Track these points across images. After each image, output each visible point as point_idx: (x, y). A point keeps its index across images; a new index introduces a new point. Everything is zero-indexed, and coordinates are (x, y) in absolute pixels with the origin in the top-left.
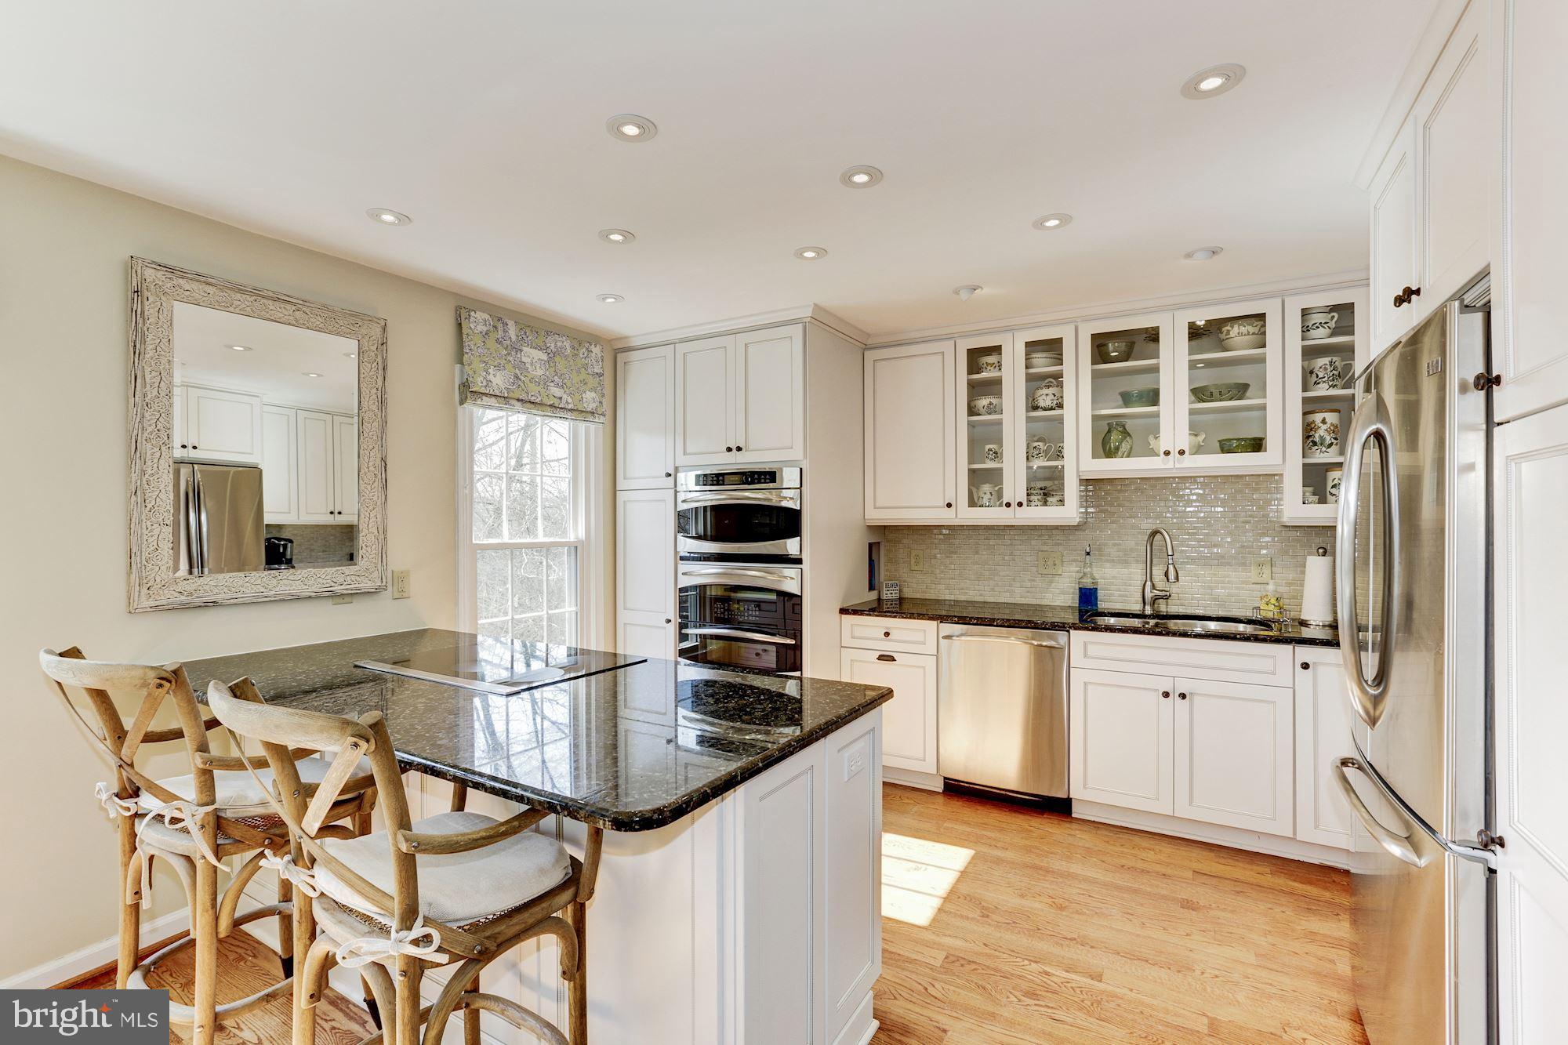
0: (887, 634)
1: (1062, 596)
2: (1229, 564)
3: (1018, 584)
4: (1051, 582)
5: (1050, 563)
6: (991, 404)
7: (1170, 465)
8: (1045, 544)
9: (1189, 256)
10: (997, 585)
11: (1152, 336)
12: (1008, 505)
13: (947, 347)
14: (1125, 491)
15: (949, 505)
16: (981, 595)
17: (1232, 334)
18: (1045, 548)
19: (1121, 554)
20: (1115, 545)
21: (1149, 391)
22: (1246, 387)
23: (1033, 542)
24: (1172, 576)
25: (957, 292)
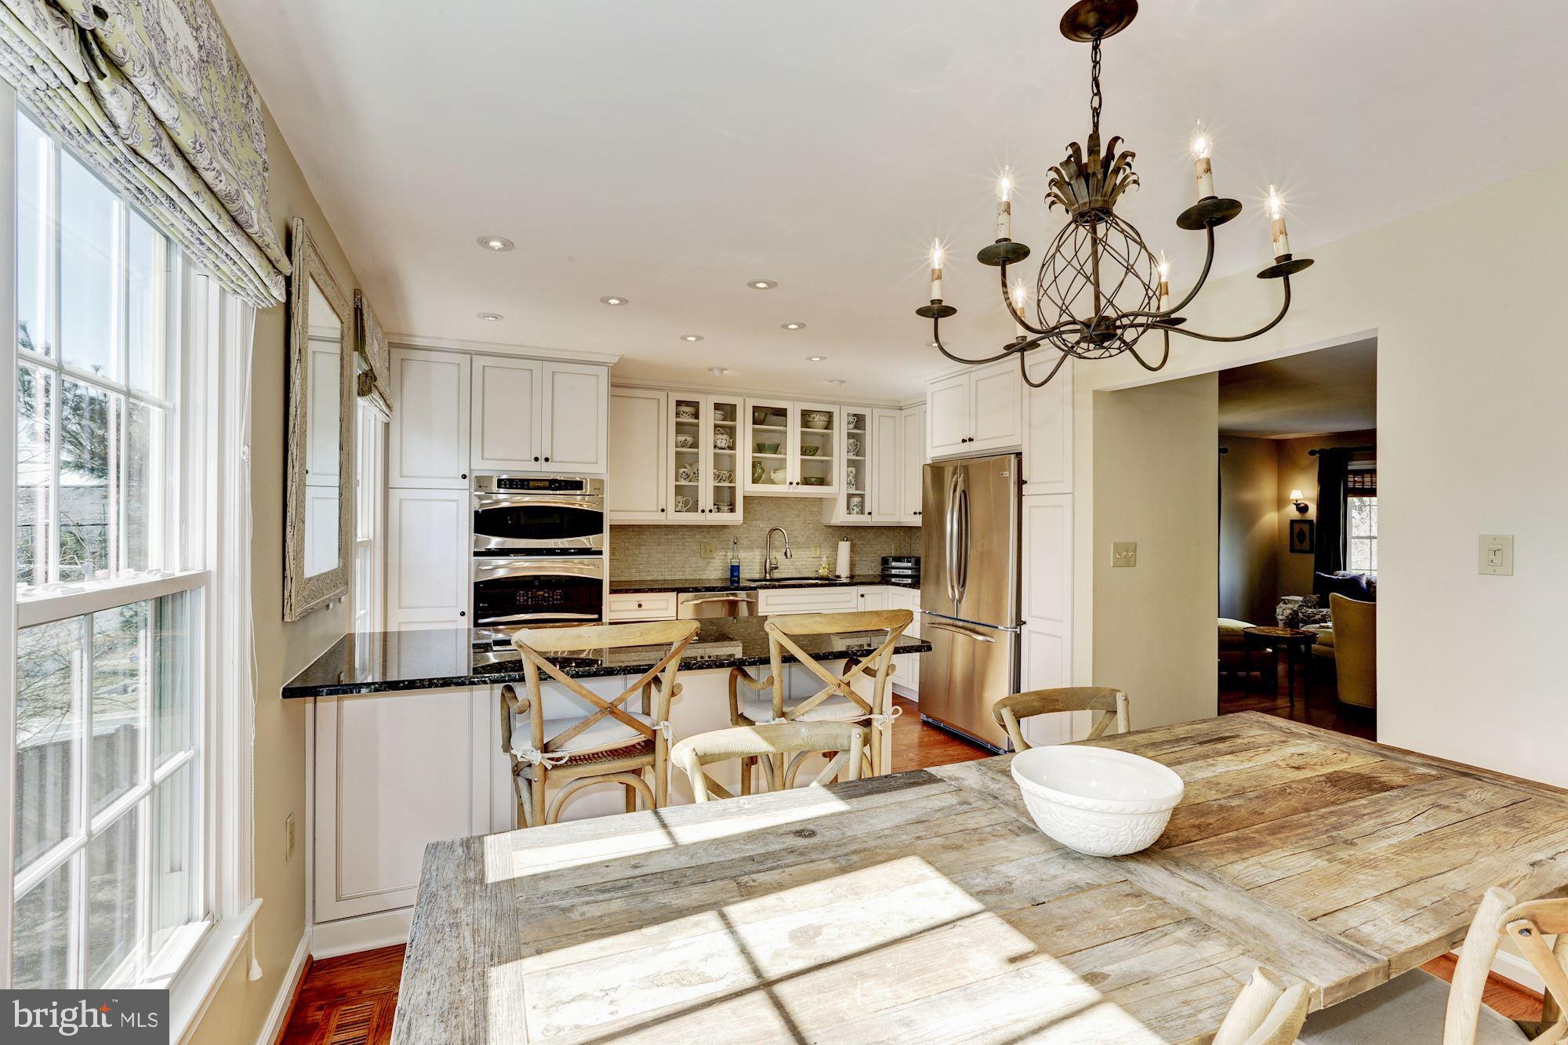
0: (640, 606)
1: (715, 572)
2: (802, 548)
3: (688, 566)
4: (709, 563)
5: (708, 550)
6: (686, 440)
7: (791, 491)
8: (705, 538)
9: (831, 381)
10: (674, 567)
11: (782, 413)
12: (703, 511)
13: (662, 396)
14: (751, 504)
15: (663, 510)
16: (662, 575)
17: (816, 419)
18: (704, 540)
19: (749, 543)
20: (746, 537)
21: (774, 445)
22: (817, 449)
23: (698, 537)
24: (788, 555)
25: (711, 370)
